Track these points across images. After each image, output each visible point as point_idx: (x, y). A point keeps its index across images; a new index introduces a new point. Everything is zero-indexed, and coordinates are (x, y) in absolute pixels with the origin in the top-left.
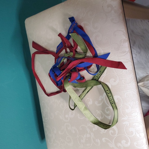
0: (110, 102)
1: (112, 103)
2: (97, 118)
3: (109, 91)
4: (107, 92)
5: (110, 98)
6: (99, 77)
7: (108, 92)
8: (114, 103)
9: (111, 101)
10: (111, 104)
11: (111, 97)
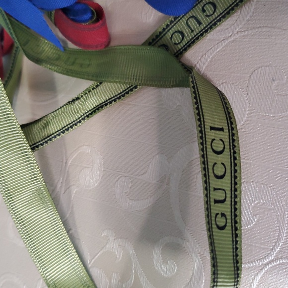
0: (208, 209)
1: (221, 222)
2: (95, 272)
3: (225, 135)
4: (211, 135)
5: (214, 183)
6: (189, 36)
7: (219, 139)
8: (228, 228)
9: (216, 209)
10: (210, 230)
11: (226, 183)
